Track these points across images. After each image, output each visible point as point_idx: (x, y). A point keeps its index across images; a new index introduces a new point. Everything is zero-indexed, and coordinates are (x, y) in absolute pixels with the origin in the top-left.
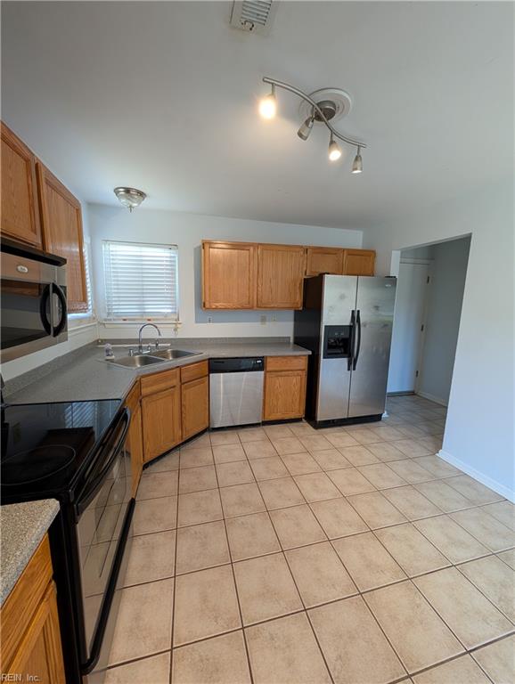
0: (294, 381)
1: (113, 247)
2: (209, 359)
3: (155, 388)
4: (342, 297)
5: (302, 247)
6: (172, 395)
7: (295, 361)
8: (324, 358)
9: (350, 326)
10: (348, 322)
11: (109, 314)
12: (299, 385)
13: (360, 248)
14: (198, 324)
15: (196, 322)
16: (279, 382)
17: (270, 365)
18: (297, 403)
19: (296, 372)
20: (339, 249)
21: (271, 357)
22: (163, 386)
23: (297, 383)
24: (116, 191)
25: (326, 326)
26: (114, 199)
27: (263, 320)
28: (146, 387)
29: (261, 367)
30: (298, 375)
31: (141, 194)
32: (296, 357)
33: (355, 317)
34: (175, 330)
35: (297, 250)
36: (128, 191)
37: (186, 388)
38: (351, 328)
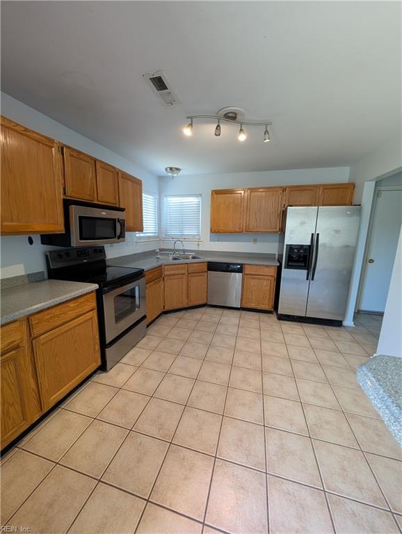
0: (265, 283)
1: (169, 199)
2: (208, 262)
3: (173, 272)
4: (302, 223)
5: (281, 187)
6: (182, 278)
7: (267, 269)
8: (285, 268)
9: (309, 246)
10: (308, 243)
11: (166, 235)
12: (269, 287)
13: (347, 182)
14: (212, 243)
15: (211, 241)
16: (253, 282)
17: (247, 270)
18: (267, 300)
19: (266, 277)
20: (315, 186)
21: (248, 264)
22: (176, 272)
23: (267, 285)
24: (166, 169)
25: (287, 245)
26: (165, 173)
27: (255, 241)
28: (167, 271)
29: (240, 270)
30: (268, 279)
31: (177, 169)
32: (267, 266)
33: (315, 238)
34: (198, 245)
35: (278, 189)
36: (171, 169)
37: (191, 277)
38: (310, 247)
